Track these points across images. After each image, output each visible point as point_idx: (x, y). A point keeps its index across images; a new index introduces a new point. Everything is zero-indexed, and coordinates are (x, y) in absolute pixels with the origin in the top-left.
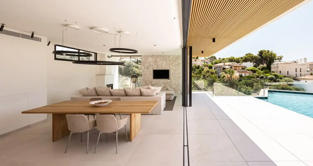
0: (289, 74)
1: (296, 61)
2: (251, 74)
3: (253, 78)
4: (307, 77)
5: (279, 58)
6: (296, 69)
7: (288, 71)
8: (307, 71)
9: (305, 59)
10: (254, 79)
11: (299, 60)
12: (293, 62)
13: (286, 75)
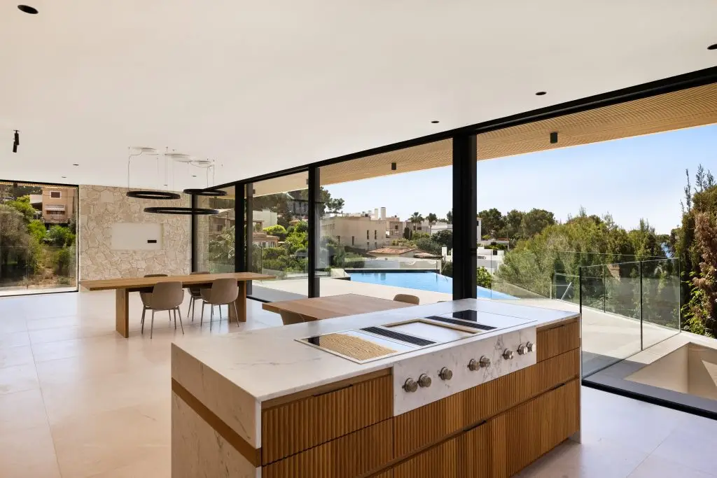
0: (355, 243)
1: (367, 213)
2: (276, 242)
3: (282, 253)
4: (387, 250)
5: (336, 202)
6: (368, 231)
7: (353, 237)
8: (387, 237)
9: (383, 209)
10: (284, 257)
11: (373, 212)
12: (362, 216)
13: (350, 244)
